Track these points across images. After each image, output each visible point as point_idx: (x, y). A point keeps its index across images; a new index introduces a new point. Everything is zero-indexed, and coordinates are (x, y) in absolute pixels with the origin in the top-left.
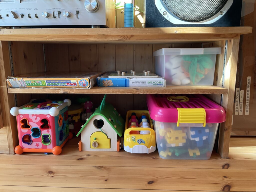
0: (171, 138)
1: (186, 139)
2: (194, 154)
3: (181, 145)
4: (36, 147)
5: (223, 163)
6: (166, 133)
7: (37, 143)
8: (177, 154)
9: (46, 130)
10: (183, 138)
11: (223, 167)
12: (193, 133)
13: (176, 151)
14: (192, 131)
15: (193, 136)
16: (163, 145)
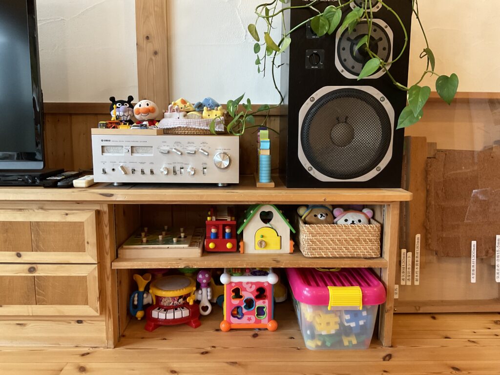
0: (321, 324)
1: (339, 324)
2: (350, 342)
3: (333, 332)
4: (248, 322)
5: (384, 354)
6: (314, 318)
7: (249, 316)
8: (328, 344)
9: (261, 301)
10: (336, 323)
11: (384, 359)
12: (347, 317)
13: (327, 339)
14: (346, 314)
15: (348, 321)
16: (311, 332)
